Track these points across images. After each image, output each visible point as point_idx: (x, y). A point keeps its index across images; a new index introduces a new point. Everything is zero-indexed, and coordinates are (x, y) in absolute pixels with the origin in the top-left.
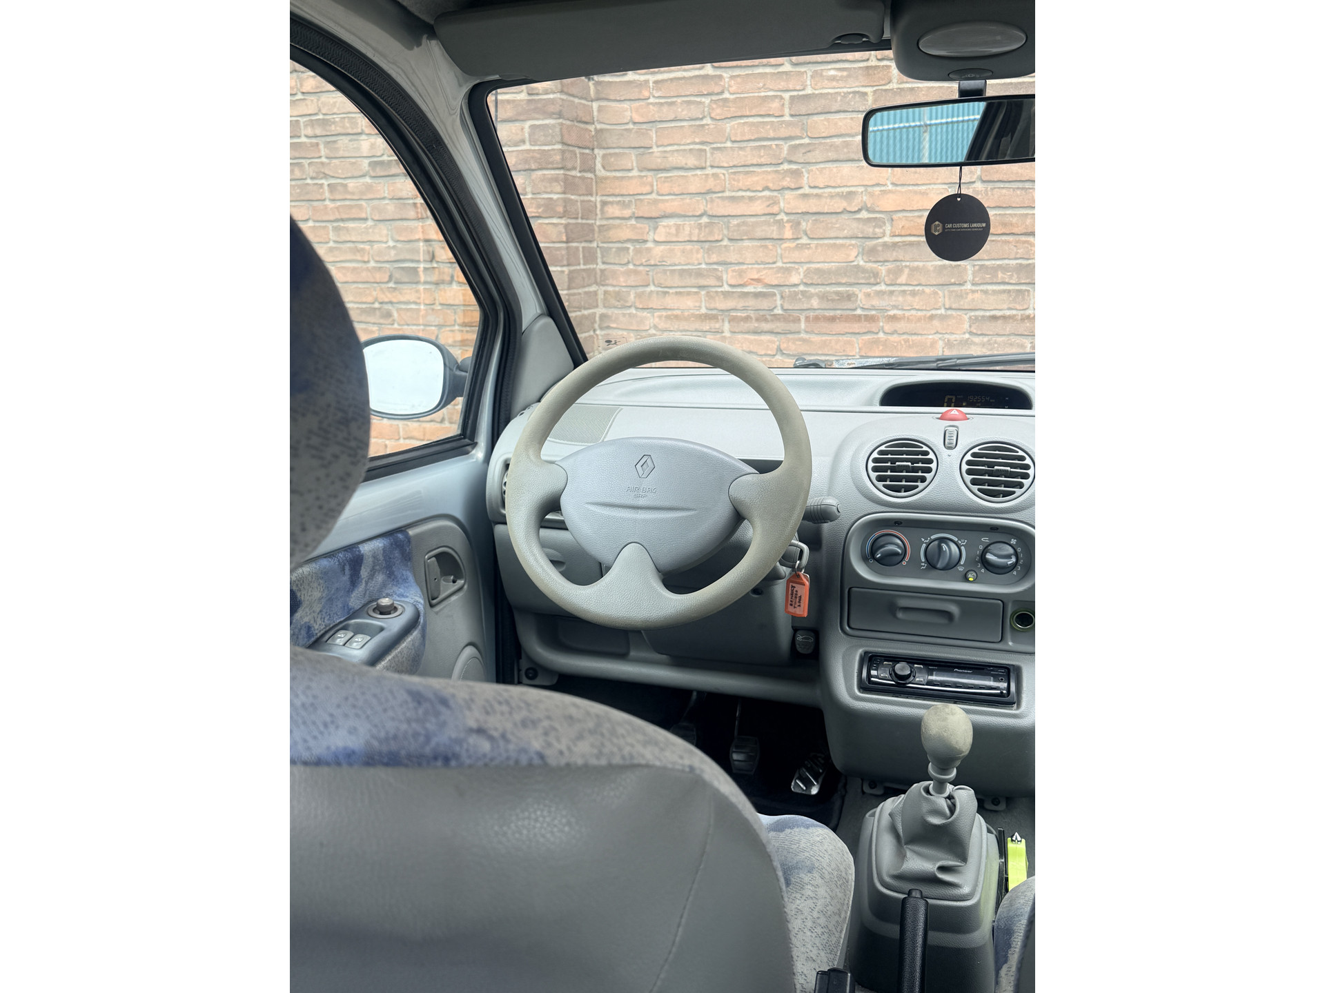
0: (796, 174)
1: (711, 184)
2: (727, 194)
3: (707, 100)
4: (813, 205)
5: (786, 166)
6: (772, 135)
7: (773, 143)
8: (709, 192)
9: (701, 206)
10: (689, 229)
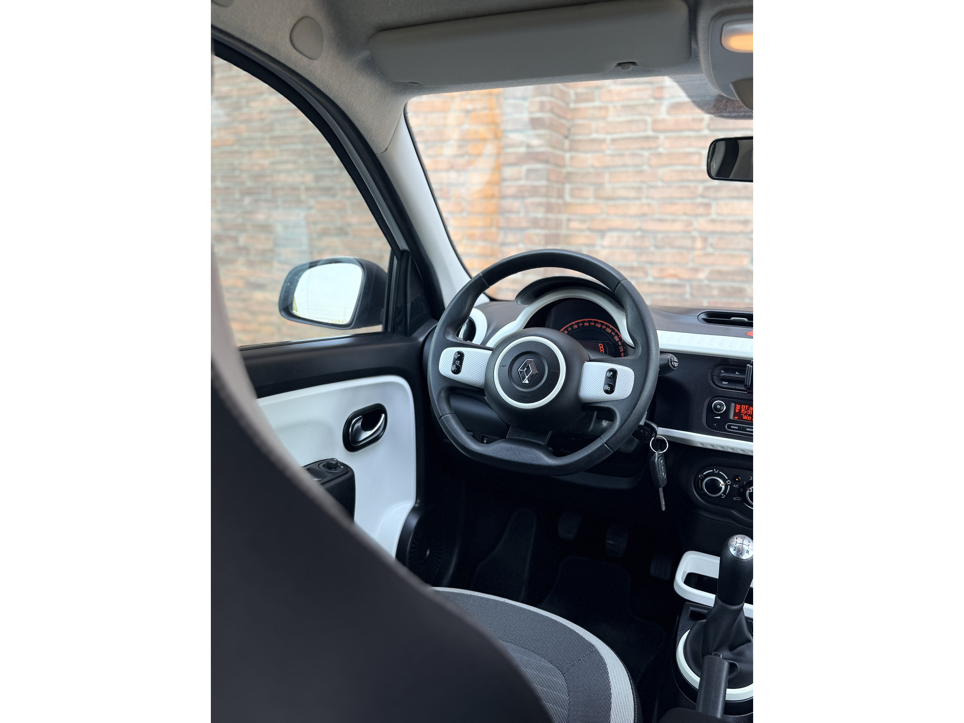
0: (708, 206)
1: (645, 209)
2: (657, 216)
3: (646, 153)
4: (718, 227)
5: (700, 200)
6: (691, 177)
7: (692, 185)
8: (644, 215)
9: (637, 224)
10: (627, 239)
